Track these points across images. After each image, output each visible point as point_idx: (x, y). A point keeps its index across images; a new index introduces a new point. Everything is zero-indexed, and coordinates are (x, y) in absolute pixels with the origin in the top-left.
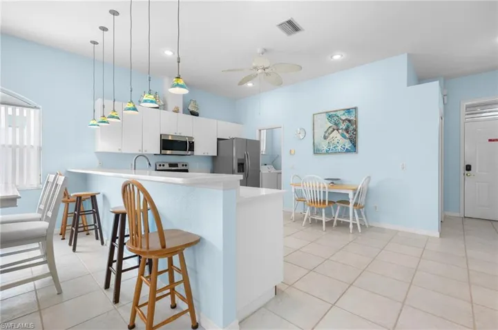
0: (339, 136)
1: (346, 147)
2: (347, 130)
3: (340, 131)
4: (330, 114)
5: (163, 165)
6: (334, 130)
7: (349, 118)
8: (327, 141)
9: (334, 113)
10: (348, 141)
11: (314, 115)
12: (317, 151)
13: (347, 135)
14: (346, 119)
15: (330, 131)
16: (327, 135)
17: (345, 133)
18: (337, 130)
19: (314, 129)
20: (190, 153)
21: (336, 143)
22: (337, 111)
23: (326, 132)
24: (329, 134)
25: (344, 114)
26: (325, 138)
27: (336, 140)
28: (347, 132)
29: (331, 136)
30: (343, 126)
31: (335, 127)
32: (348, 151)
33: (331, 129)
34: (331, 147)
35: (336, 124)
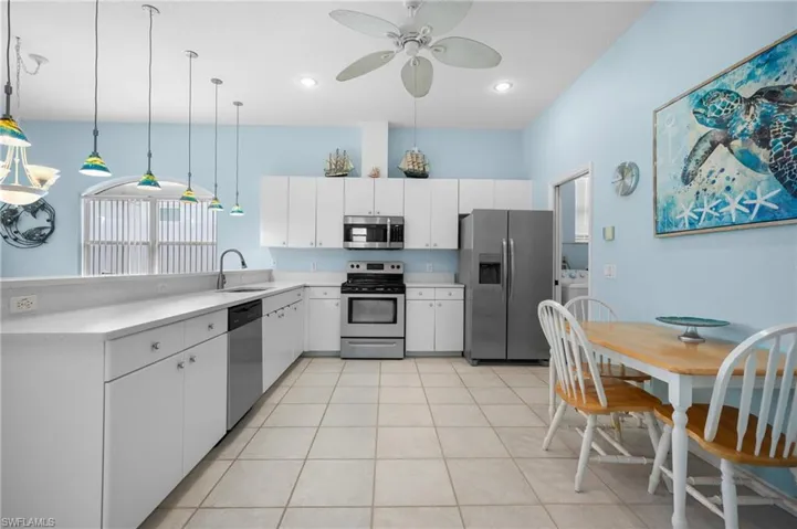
0: (733, 165)
1: (760, 201)
2: (762, 136)
3: (737, 144)
4: (701, 93)
5: (358, 266)
6: (714, 145)
7: (771, 83)
8: (694, 186)
9: (715, 85)
10: (765, 177)
11: (656, 112)
12: (665, 228)
13: (763, 155)
14: (760, 93)
15: (700, 153)
16: (691, 168)
17: (755, 149)
18: (727, 143)
19: (655, 160)
20: (395, 245)
21: (720, 192)
22: (724, 74)
23: (688, 160)
24: (700, 163)
25: (751, 76)
26: (687, 179)
27: (721, 180)
28: (764, 143)
29: (705, 168)
30: (747, 123)
31: (718, 134)
32: (765, 217)
33: (707, 145)
34: (706, 210)
35: (721, 123)
